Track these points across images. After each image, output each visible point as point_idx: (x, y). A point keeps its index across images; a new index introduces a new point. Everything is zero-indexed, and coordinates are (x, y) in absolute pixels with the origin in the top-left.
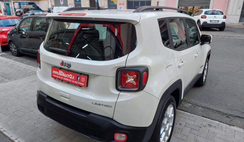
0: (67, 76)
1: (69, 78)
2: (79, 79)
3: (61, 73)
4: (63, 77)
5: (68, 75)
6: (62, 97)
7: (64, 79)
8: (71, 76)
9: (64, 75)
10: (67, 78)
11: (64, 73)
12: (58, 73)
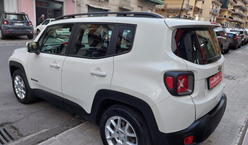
7: (216, 83)
8: (218, 77)
10: (217, 80)
12: (214, 81)
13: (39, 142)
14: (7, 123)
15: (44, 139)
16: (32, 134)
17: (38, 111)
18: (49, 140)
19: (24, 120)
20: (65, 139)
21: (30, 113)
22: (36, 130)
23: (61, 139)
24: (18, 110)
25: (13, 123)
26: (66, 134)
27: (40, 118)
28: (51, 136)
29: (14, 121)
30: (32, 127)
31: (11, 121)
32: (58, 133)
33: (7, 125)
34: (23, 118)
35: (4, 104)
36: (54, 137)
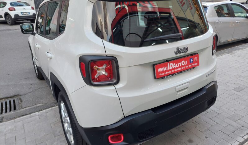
0: (179, 65)
1: (182, 66)
2: (192, 61)
3: (171, 65)
4: (175, 68)
5: (180, 63)
6: (179, 93)
7: (176, 70)
8: (183, 63)
9: (175, 66)
10: (179, 67)
11: (174, 64)
12: (167, 68)
13: (23, 116)
14: (17, 95)
15: (28, 113)
16: (29, 107)
17: (46, 87)
18: (32, 114)
19: (29, 94)
20: (44, 116)
21: (38, 88)
22: (33, 104)
23: (41, 115)
24: (31, 85)
25: (22, 95)
26: (48, 111)
27: (44, 93)
28: (35, 111)
29: (23, 94)
30: (32, 100)
31: (21, 93)
32: (43, 109)
33: (18, 97)
34: (31, 92)
35: (25, 79)
36: (37, 112)
